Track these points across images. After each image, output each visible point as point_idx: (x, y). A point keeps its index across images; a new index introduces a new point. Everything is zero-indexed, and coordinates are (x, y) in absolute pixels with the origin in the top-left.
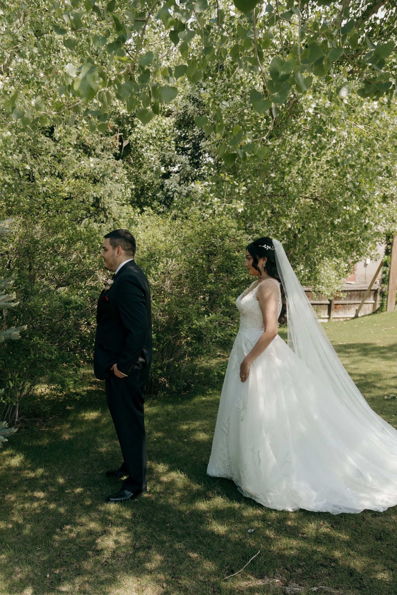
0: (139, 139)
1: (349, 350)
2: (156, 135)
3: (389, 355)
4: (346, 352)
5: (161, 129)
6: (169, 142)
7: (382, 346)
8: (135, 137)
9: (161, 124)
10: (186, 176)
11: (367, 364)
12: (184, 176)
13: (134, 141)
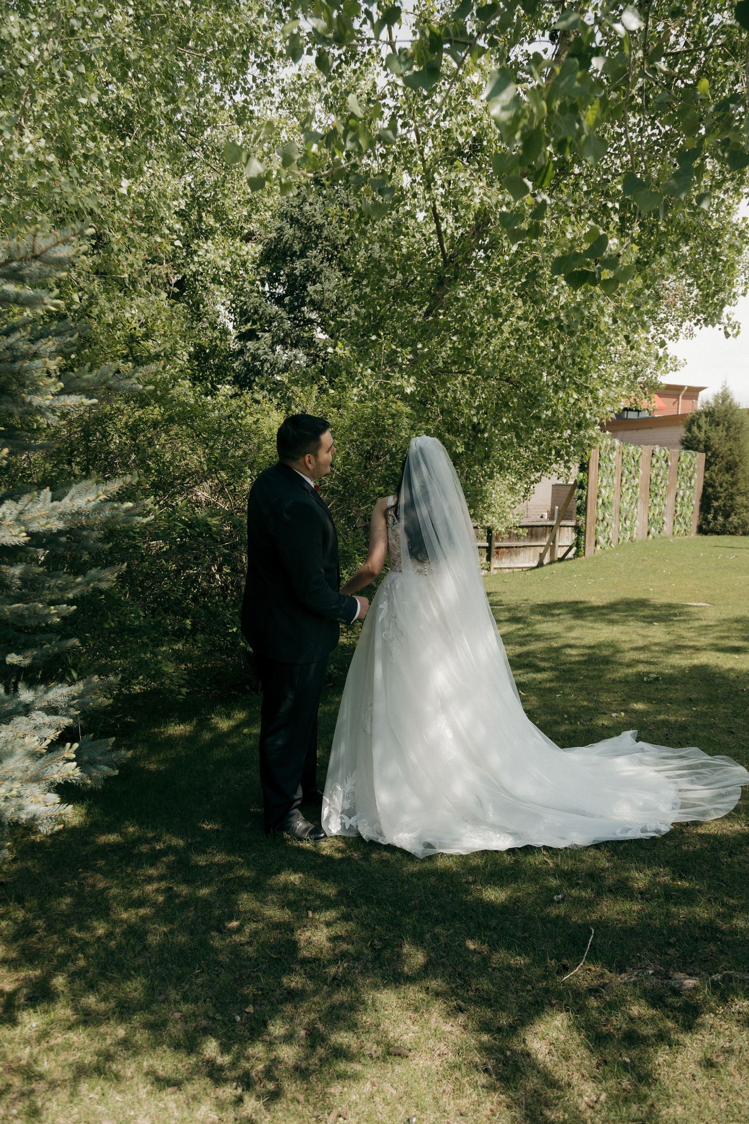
1: (557, 612)
2: (231, 269)
3: (614, 616)
4: (553, 615)
5: (238, 261)
7: (600, 604)
9: (240, 253)
11: (592, 631)
12: (279, 337)
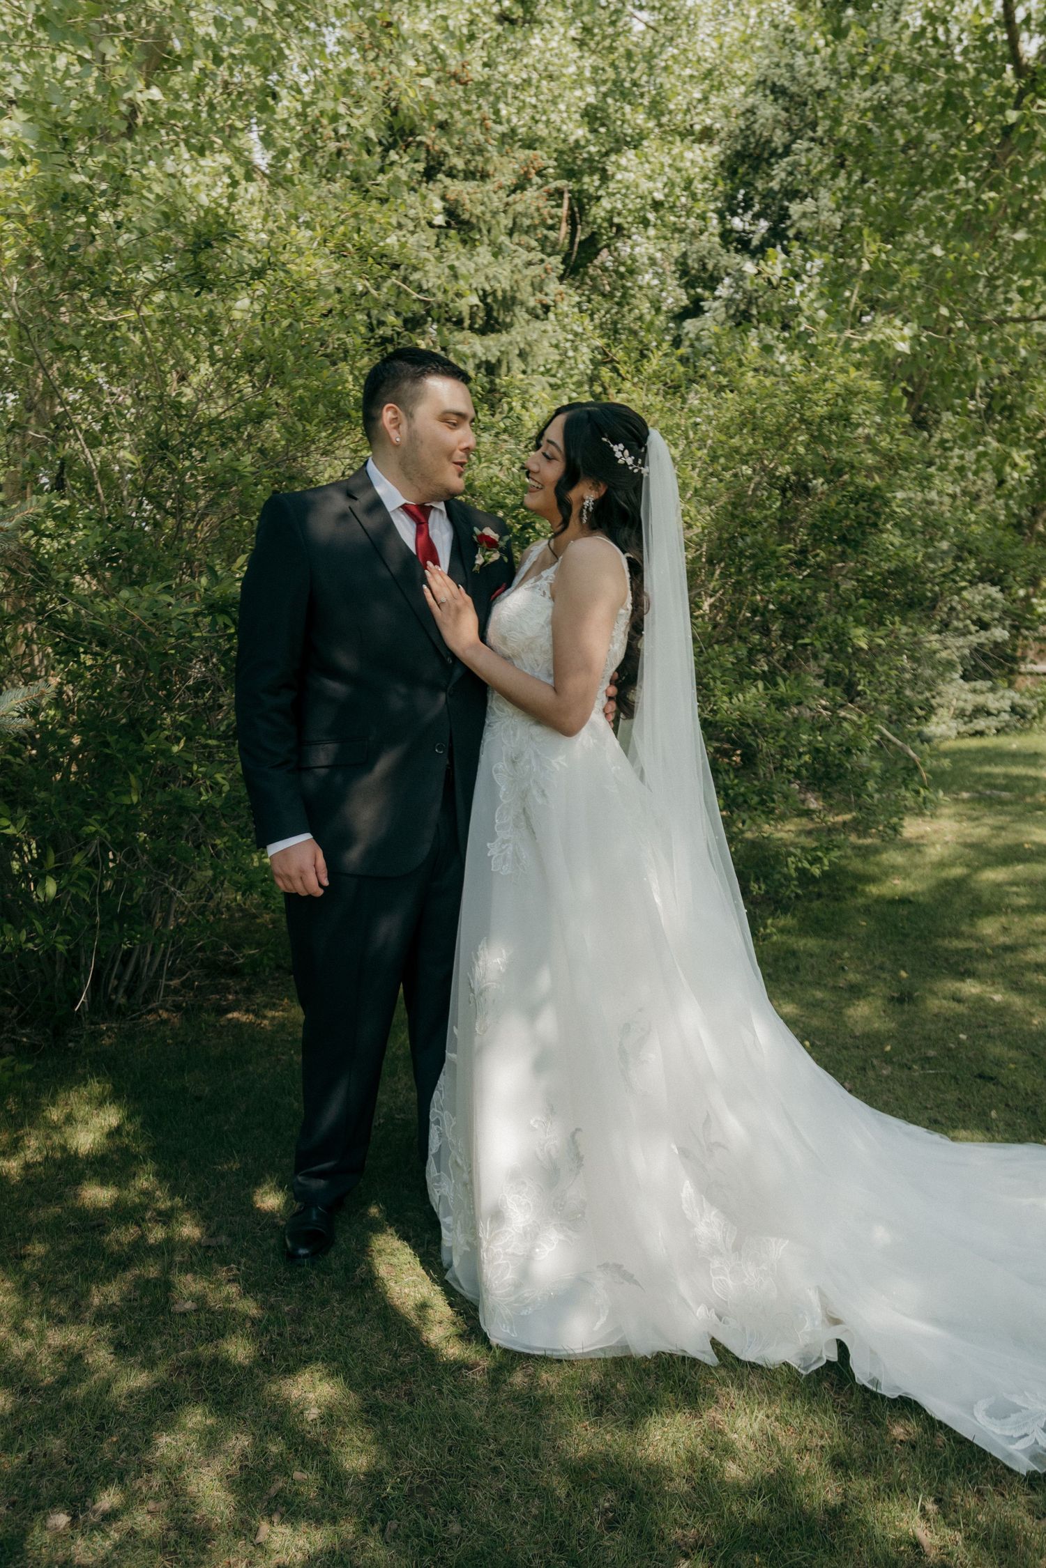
0: (619, 214)
2: (666, 196)
5: (678, 180)
6: (702, 217)
8: (609, 207)
9: (681, 165)
10: (742, 307)
12: (738, 306)
13: (604, 219)
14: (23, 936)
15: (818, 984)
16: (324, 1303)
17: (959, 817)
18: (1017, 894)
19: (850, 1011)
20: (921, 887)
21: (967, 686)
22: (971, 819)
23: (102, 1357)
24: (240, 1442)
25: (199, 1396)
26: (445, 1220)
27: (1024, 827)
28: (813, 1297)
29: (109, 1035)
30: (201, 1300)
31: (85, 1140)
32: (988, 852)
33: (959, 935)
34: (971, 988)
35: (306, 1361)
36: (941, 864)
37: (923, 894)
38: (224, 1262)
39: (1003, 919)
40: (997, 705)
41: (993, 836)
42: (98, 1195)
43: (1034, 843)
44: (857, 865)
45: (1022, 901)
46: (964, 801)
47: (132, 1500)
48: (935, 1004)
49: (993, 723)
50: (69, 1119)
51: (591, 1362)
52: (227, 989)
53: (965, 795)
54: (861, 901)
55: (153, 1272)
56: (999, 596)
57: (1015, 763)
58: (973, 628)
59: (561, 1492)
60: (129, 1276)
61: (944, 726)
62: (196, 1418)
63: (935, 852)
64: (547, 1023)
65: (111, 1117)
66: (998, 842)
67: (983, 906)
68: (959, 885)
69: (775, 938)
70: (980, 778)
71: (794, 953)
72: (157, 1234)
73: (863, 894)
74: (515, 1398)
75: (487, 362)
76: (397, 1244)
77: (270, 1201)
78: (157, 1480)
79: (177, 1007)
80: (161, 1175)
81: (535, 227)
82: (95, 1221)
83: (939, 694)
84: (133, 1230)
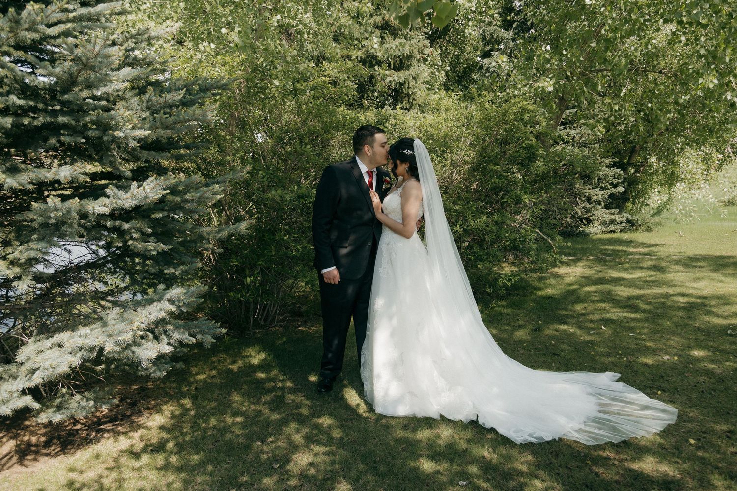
12: (506, 53)
14: (239, 295)
15: (507, 325)
16: (329, 403)
17: (584, 267)
18: (595, 296)
19: (517, 334)
20: (558, 292)
21: (607, 211)
22: (590, 267)
23: (267, 411)
24: (306, 430)
25: (294, 420)
26: (365, 383)
27: (610, 271)
28: (470, 403)
29: (259, 333)
30: (294, 401)
31: (255, 361)
32: (591, 280)
33: (566, 309)
34: (563, 327)
35: (323, 415)
36: (570, 285)
37: (557, 295)
38: (300, 392)
39: (586, 305)
40: (621, 219)
41: (596, 274)
42: (262, 375)
43: (610, 277)
44: (536, 284)
45: (596, 298)
46: (590, 260)
47: (277, 440)
48: (548, 332)
49: (618, 227)
50: (250, 356)
51: (405, 418)
52: (298, 321)
53: (591, 258)
54: (533, 296)
55: (279, 394)
56: (622, 173)
57: (619, 245)
58: (609, 186)
59: (392, 444)
60: (273, 394)
61: (596, 229)
62: (293, 425)
63: (568, 280)
64: (395, 321)
65: (262, 356)
66: (597, 276)
67: (580, 300)
68: (574, 291)
69: (495, 309)
70: (602, 250)
71: (501, 314)
72: (280, 385)
73: (535, 294)
74: (383, 425)
75: (400, 82)
76: (351, 390)
77: (313, 378)
78: (284, 437)
79: (281, 326)
80: (280, 371)
81: (420, 28)
82: (261, 382)
83: (594, 214)
84: (273, 384)
